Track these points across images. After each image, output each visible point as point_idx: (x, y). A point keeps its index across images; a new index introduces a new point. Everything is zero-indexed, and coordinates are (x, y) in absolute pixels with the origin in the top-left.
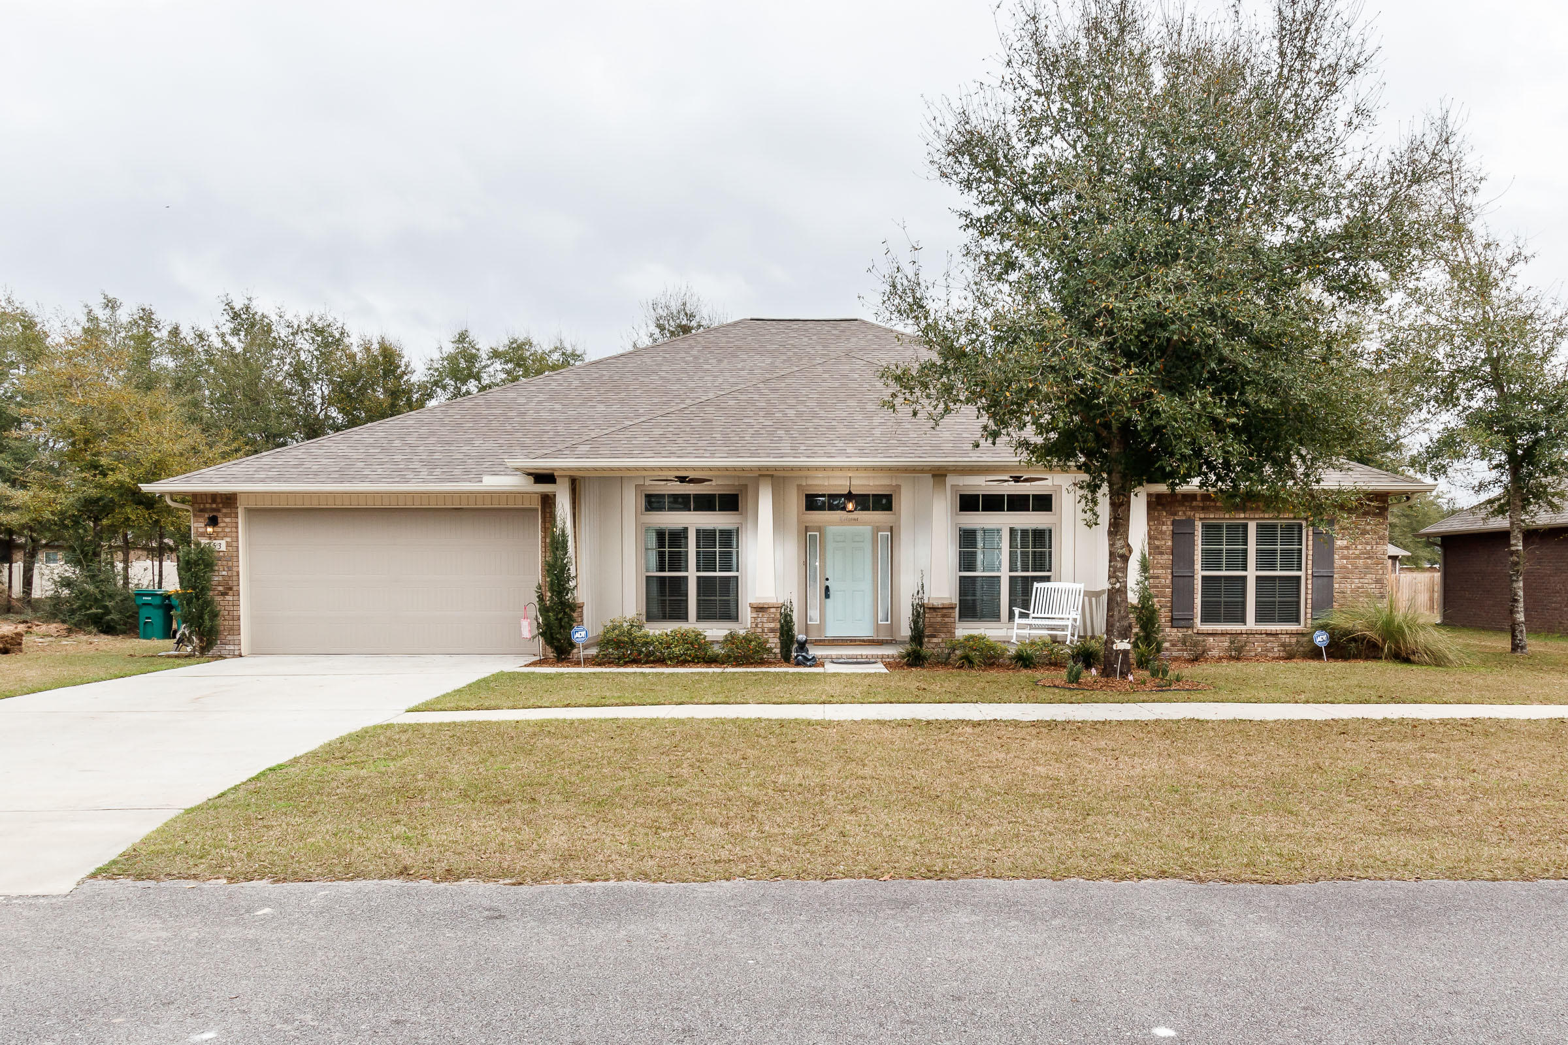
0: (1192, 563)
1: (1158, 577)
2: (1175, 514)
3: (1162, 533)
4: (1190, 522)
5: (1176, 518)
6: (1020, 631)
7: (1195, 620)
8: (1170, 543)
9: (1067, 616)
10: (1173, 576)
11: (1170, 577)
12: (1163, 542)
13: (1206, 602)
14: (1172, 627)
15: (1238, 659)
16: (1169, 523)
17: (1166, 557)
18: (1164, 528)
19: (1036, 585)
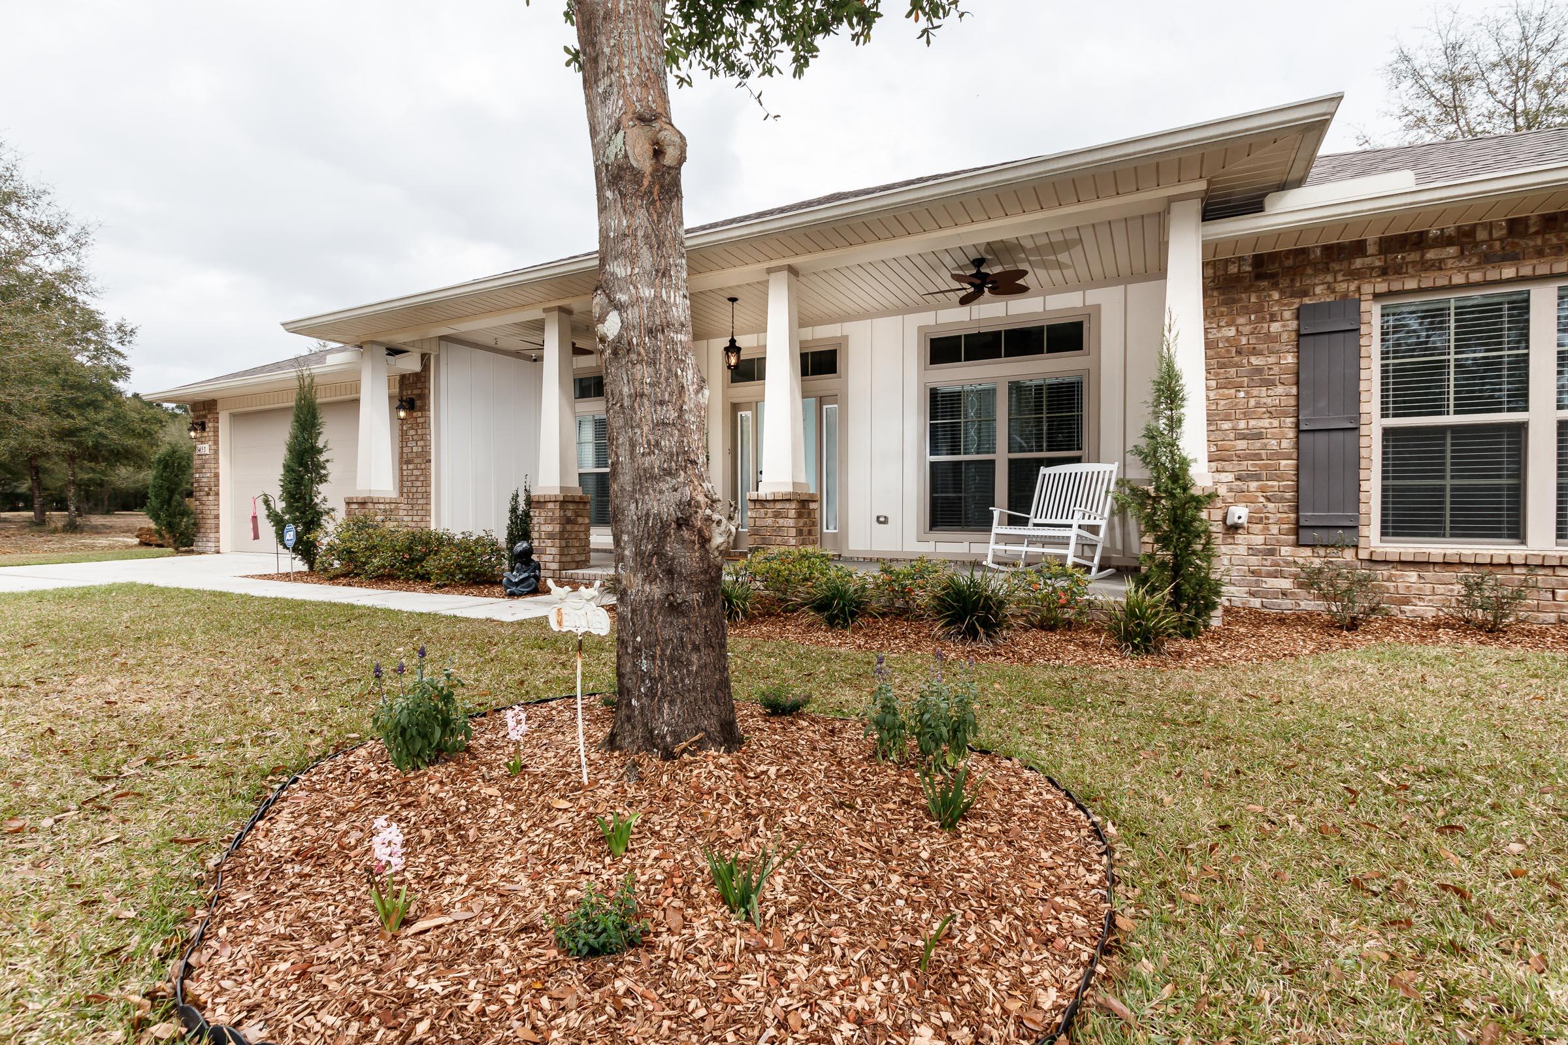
0: (1355, 398)
1: (1259, 436)
2: (1305, 294)
3: (1270, 338)
4: (1351, 307)
5: (1307, 301)
6: (1002, 547)
7: (1364, 531)
8: (1290, 359)
9: (1069, 522)
10: (1299, 431)
11: (1291, 434)
12: (1272, 359)
13: (1395, 489)
14: (1298, 544)
15: (1492, 630)
16: (1287, 315)
17: (1280, 390)
18: (1275, 327)
19: (1043, 470)
